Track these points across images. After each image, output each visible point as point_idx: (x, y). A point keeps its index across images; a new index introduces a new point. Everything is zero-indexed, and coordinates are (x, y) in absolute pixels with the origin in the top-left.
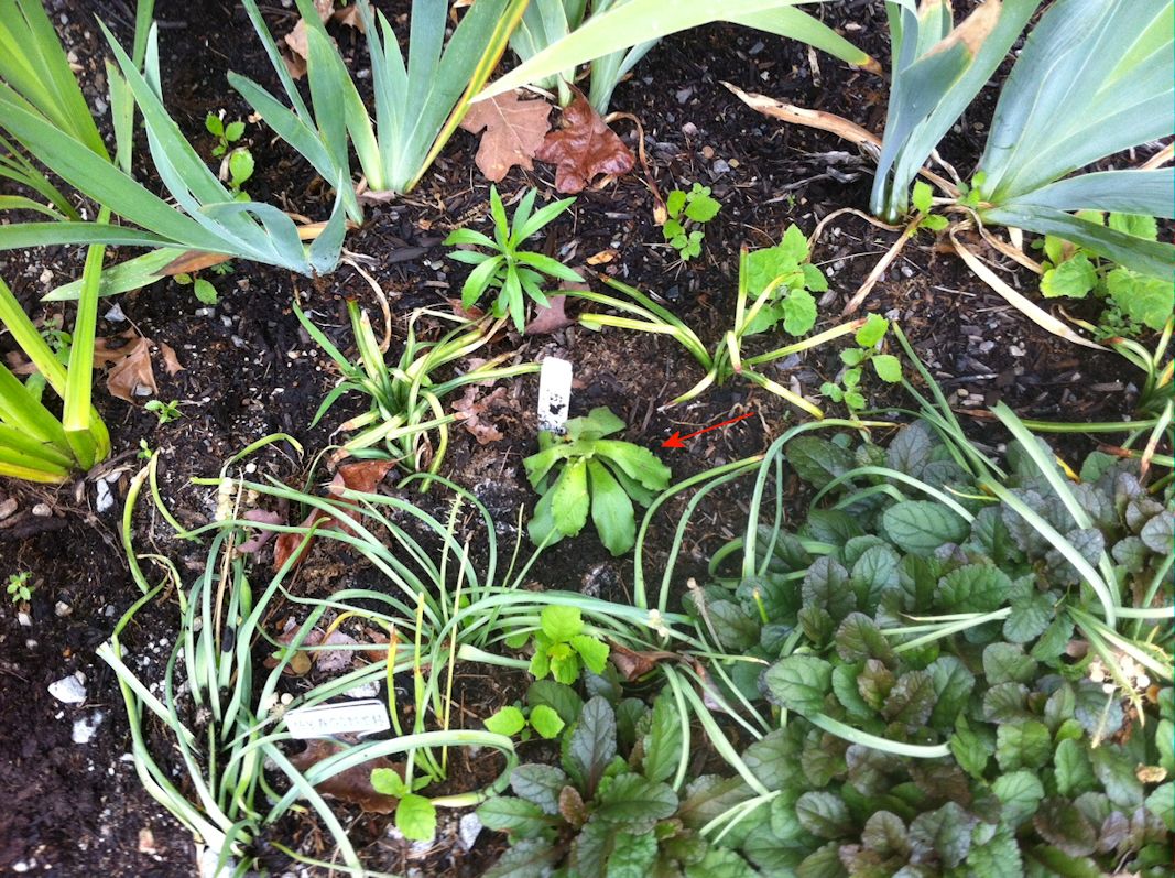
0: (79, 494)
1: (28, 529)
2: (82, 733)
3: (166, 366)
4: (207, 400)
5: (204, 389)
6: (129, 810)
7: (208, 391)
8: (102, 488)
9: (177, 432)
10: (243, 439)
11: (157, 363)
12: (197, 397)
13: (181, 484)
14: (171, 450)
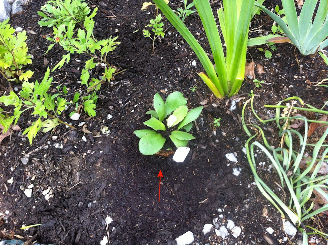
0: (227, 103)
1: (211, 109)
2: (236, 172)
3: (258, 71)
4: (270, 84)
5: (269, 80)
6: (258, 201)
7: (271, 81)
8: (233, 103)
9: (261, 91)
10: (282, 97)
11: (256, 70)
12: (267, 82)
13: (259, 107)
14: (259, 96)
